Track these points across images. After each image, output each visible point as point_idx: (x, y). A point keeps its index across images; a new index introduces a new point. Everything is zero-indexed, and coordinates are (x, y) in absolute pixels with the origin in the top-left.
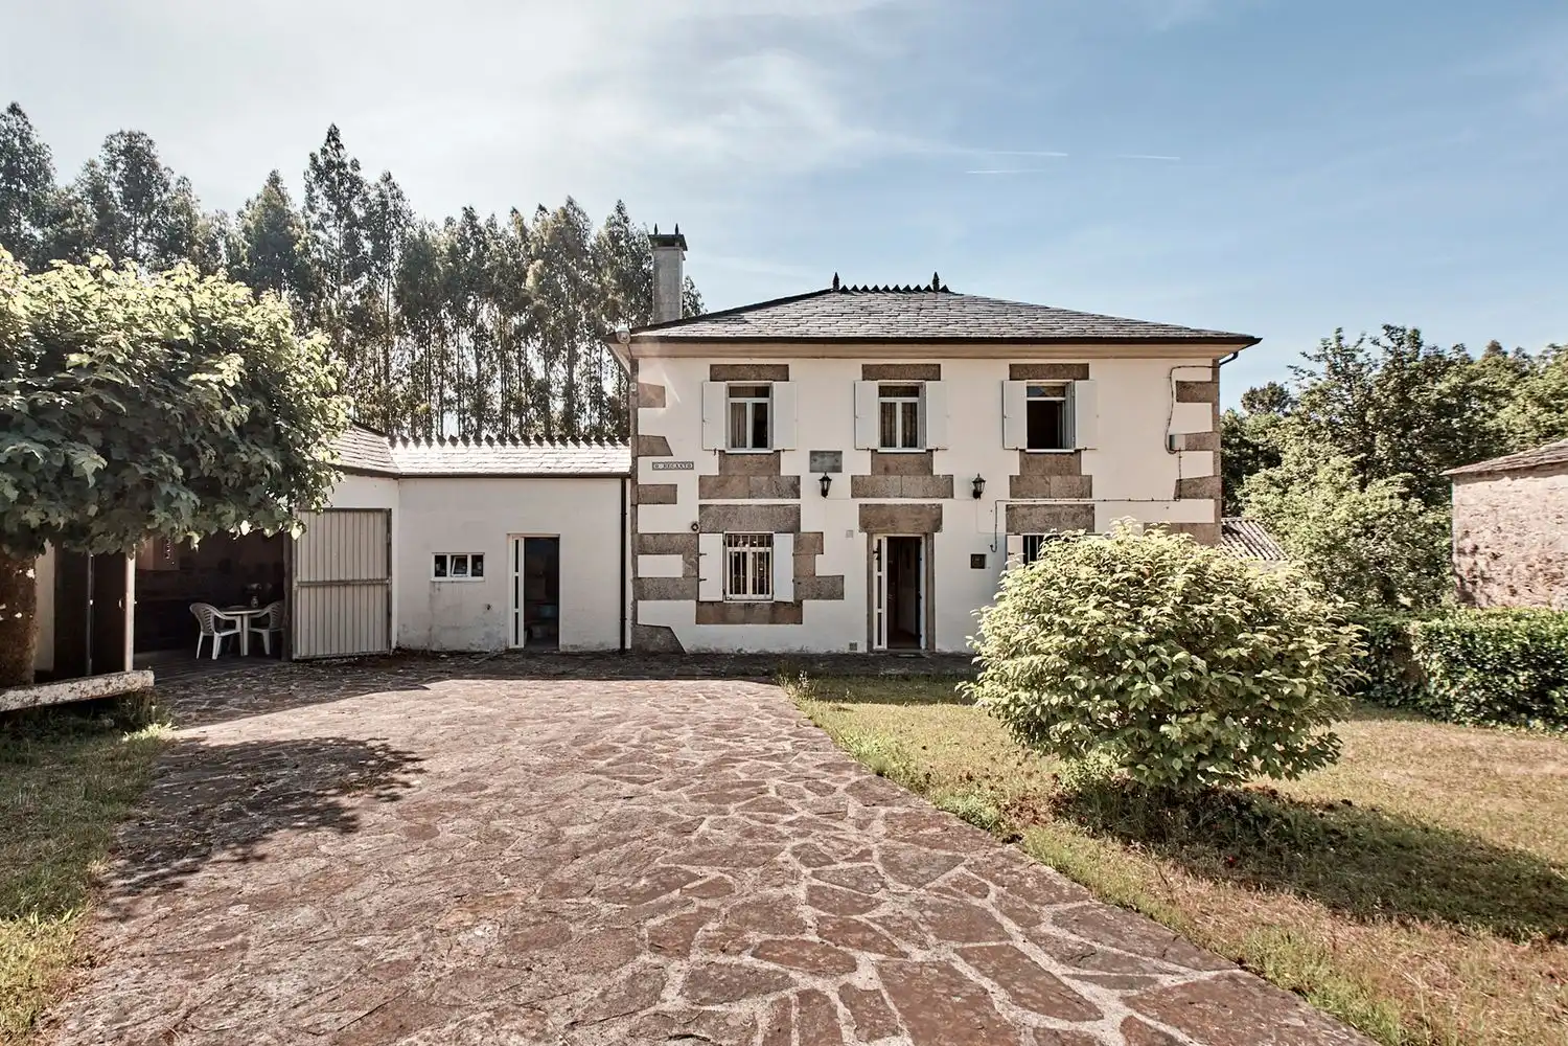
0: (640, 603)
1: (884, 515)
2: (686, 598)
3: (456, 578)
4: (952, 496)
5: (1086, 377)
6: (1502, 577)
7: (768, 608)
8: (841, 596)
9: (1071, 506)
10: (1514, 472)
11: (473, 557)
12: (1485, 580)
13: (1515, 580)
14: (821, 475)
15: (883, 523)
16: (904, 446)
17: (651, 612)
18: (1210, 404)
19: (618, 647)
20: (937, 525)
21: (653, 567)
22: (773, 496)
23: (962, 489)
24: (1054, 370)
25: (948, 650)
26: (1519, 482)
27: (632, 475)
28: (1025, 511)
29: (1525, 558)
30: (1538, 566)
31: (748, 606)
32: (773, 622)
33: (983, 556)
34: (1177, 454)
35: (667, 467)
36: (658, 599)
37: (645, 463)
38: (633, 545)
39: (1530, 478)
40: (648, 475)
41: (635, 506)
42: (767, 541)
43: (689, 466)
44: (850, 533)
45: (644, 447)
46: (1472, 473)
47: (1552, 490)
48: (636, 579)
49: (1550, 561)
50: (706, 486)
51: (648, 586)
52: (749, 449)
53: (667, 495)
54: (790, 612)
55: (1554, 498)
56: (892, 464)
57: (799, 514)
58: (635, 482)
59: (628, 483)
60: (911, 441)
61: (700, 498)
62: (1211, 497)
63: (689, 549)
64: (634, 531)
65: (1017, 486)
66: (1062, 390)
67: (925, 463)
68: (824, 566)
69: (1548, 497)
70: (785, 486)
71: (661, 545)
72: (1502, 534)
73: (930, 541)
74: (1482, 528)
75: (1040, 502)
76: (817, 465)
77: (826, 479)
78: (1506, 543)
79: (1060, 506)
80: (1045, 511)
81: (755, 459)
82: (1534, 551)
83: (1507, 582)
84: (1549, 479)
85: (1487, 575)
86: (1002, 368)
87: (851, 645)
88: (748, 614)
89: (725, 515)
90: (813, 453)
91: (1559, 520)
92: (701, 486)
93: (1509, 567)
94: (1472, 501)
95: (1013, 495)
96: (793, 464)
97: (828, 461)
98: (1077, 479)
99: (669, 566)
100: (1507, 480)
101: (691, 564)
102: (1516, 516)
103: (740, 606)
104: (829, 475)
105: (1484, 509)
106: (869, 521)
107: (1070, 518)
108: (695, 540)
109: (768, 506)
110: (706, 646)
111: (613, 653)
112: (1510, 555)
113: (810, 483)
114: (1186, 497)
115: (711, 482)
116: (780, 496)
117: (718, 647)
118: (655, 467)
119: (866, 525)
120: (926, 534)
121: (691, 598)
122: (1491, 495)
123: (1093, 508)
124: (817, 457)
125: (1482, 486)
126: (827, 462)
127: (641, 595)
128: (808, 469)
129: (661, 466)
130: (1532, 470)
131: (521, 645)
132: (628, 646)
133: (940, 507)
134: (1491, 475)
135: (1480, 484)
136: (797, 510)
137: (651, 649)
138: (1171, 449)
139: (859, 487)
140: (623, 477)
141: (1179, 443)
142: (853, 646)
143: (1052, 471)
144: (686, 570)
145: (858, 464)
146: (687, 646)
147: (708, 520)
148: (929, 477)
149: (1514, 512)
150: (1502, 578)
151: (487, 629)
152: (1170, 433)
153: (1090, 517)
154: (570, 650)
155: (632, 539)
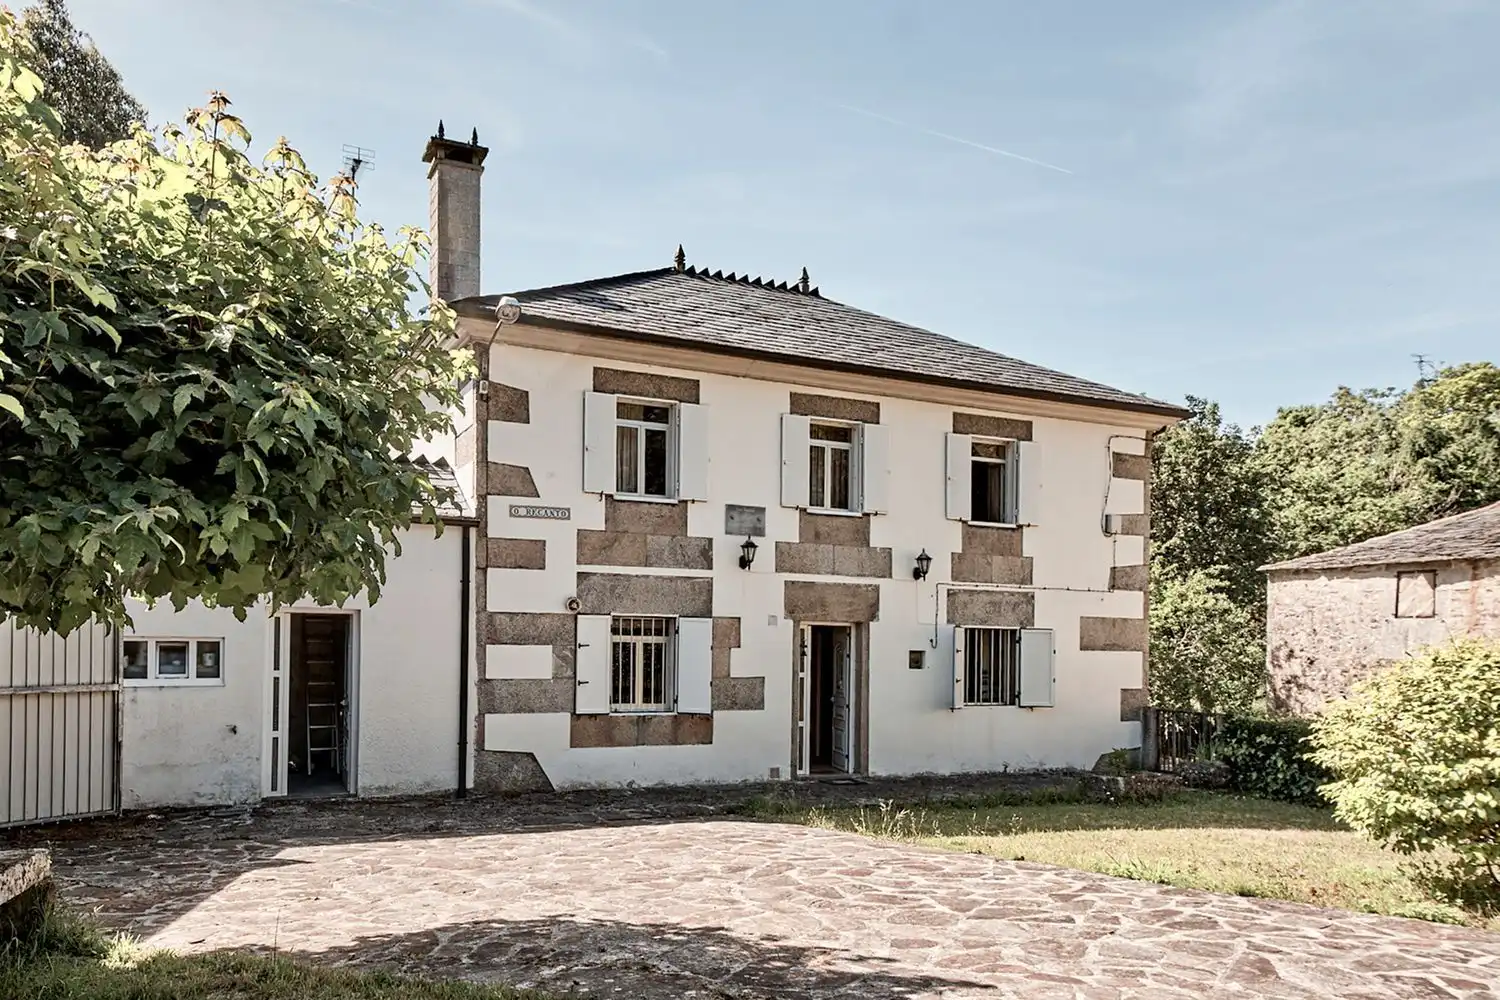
0: (488, 716)
1: (813, 595)
2: (555, 708)
3: (165, 681)
4: (891, 576)
5: (1029, 438)
6: (1317, 682)
7: (668, 722)
8: (760, 705)
9: (1012, 594)
10: (1330, 572)
11: (199, 644)
12: (1299, 686)
13: (1329, 686)
14: (744, 539)
15: (811, 607)
16: (833, 506)
17: (505, 732)
18: (1142, 482)
19: (453, 785)
20: (873, 612)
21: (510, 663)
22: (677, 565)
23: (902, 568)
24: (999, 425)
25: (883, 773)
26: (1336, 583)
27: (480, 522)
28: (965, 598)
29: (1339, 663)
30: (1353, 672)
31: (642, 721)
32: (675, 742)
33: (921, 653)
34: (1111, 539)
35: (532, 513)
36: (514, 712)
37: (498, 505)
38: (478, 628)
39: (1347, 579)
40: (502, 524)
41: (483, 570)
42: (666, 627)
43: (564, 514)
44: (773, 620)
45: (496, 482)
46: (1288, 570)
47: (1368, 593)
48: (483, 681)
49: (1364, 666)
50: (589, 546)
51: (501, 691)
52: (641, 496)
53: (531, 556)
54: (699, 728)
55: (1369, 601)
56: (823, 529)
57: (710, 591)
58: (483, 534)
59: (473, 532)
60: (841, 500)
61: (579, 563)
62: (1141, 589)
63: (562, 637)
64: (481, 608)
65: (960, 566)
66: (1000, 451)
67: (860, 531)
68: (741, 665)
69: (1364, 600)
70: (693, 552)
71: (523, 630)
72: (1318, 637)
73: (864, 633)
74: (1297, 629)
75: (982, 587)
76: (735, 525)
77: (750, 545)
78: (1321, 647)
79: (1002, 593)
80: (986, 598)
81: (653, 510)
82: (1348, 656)
83: (1322, 688)
84: (1365, 581)
85: (1302, 681)
86: (943, 417)
87: (772, 770)
88: (642, 732)
89: (613, 589)
90: (730, 508)
91: (1374, 625)
92: (580, 545)
93: (1324, 672)
94: (1288, 601)
95: (954, 578)
96: (704, 523)
97: (749, 520)
98: (1019, 561)
99: (533, 662)
100: (1323, 579)
101: (564, 658)
102: (1332, 618)
103: (631, 721)
104: (754, 539)
105: (1299, 609)
106: (797, 602)
107: (1010, 608)
108: (570, 625)
109: (671, 579)
110: (585, 780)
111: (446, 795)
112: (1325, 660)
113: (727, 549)
114: (1119, 588)
115: (594, 539)
116: (687, 566)
117: (601, 780)
118: (513, 511)
119: (791, 611)
120: (858, 625)
121: (563, 710)
122: (1307, 594)
123: (1033, 597)
124: (735, 514)
125: (1297, 585)
126: (746, 520)
127: (489, 706)
128: (723, 529)
129: (523, 512)
130: (1347, 571)
131: (283, 790)
132: (470, 784)
133: (877, 588)
134: (1308, 573)
135: (1296, 582)
136: (709, 584)
137: (505, 786)
138: (1107, 531)
139: (785, 559)
140: (465, 524)
141: (1116, 525)
142: (775, 772)
143: (993, 550)
144: (557, 667)
145: (783, 527)
146: (556, 782)
147: (588, 595)
148: (865, 549)
149: (1330, 613)
150: (1316, 684)
151: (224, 768)
152: (1106, 513)
153: (1030, 607)
154: (376, 795)
155: (478, 621)
